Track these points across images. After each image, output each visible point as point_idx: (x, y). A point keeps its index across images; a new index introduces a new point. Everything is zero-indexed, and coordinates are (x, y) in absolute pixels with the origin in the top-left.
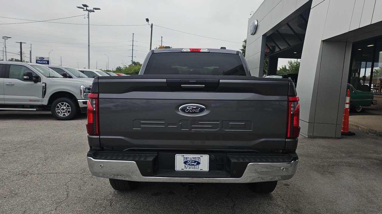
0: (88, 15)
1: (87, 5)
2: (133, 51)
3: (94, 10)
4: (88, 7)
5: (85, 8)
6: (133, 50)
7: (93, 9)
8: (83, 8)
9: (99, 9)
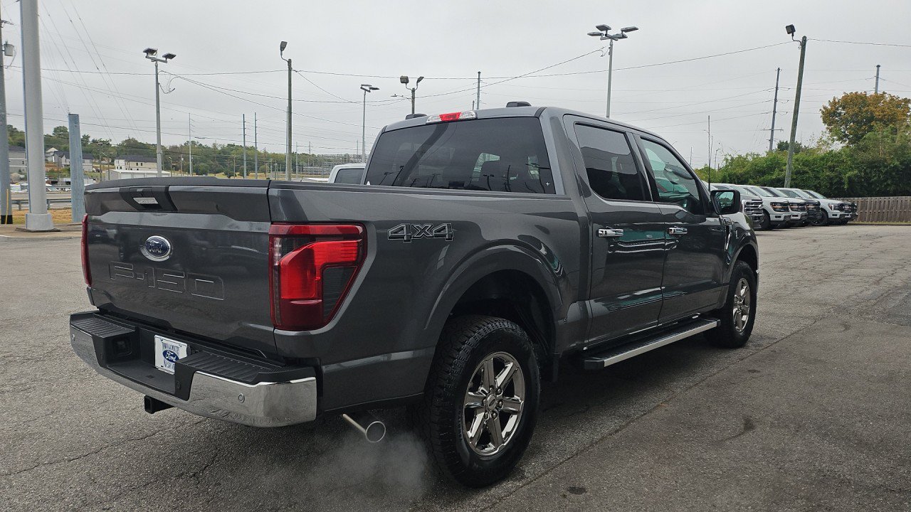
0: (611, 48)
1: (607, 24)
2: (774, 115)
3: (624, 33)
4: (610, 29)
5: (604, 32)
6: (775, 112)
7: (621, 32)
8: (600, 34)
9: (635, 29)
